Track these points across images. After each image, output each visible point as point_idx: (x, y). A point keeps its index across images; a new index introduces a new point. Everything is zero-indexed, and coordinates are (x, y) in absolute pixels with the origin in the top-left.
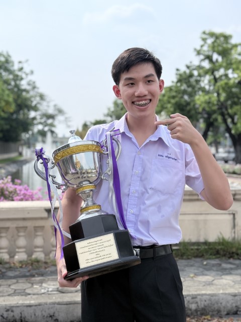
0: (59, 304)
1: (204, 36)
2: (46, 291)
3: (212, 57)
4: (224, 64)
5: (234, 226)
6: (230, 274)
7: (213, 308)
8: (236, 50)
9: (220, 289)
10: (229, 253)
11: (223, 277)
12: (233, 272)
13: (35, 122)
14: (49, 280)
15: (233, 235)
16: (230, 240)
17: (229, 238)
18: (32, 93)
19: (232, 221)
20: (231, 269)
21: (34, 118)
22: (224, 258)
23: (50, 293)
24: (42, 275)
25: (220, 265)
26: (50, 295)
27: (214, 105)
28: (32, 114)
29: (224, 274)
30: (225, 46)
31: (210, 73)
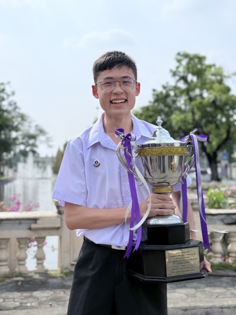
1: (179, 58)
3: (187, 77)
4: (199, 85)
8: (210, 71)
11: (177, 290)
12: (188, 285)
13: (17, 142)
18: (13, 114)
21: (16, 139)
27: (189, 123)
28: (14, 134)
30: (199, 66)
31: (185, 93)
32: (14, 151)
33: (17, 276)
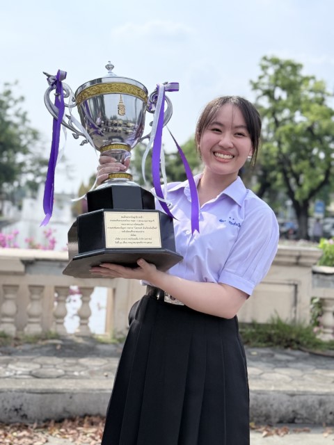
0: (30, 392)
1: (265, 63)
2: (12, 374)
3: (273, 92)
4: (290, 104)
5: (295, 302)
6: (287, 367)
7: (259, 411)
8: (307, 85)
9: (270, 385)
10: (287, 341)
11: (276, 370)
12: (290, 365)
13: (24, 169)
14: (18, 360)
15: (293, 316)
16: (288, 322)
17: (287, 319)
18: (21, 128)
19: (292, 296)
20: (288, 361)
21: (22, 164)
22: (278, 347)
23: (18, 376)
24: (10, 354)
25: (272, 355)
26: (18, 380)
27: (272, 158)
28: (20, 158)
29: (277, 367)
30: (292, 78)
31: (270, 114)
32: (19, 181)
33: (53, 338)
